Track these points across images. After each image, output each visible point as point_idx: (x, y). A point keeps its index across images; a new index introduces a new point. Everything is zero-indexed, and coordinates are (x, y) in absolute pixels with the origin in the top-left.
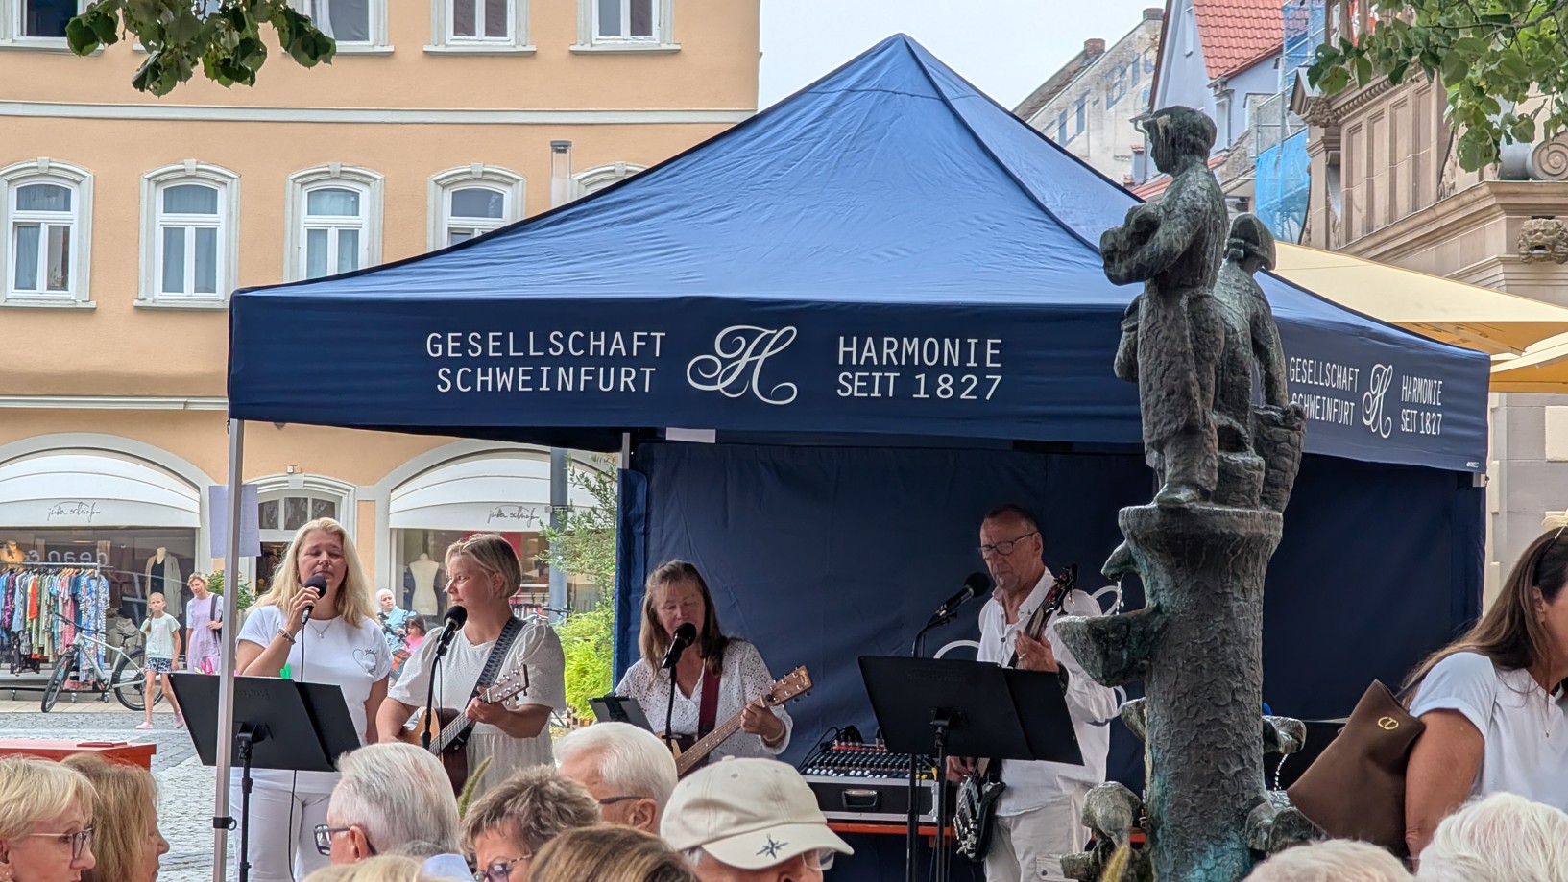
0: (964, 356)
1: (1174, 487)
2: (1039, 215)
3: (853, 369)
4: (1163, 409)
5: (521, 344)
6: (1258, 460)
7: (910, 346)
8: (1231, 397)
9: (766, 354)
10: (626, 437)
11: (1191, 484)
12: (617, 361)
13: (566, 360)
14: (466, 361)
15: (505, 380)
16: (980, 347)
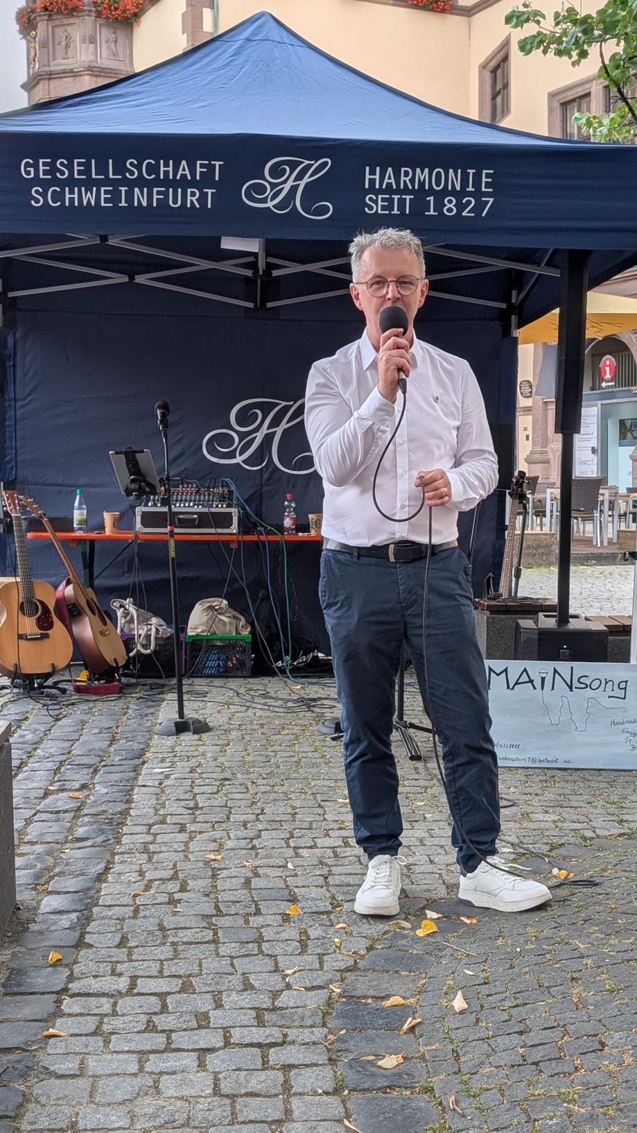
0: (465, 183)
3: (377, 192)
5: (102, 169)
7: (422, 175)
12: (184, 183)
13: (141, 182)
14: (55, 182)
15: (89, 198)
16: (477, 177)
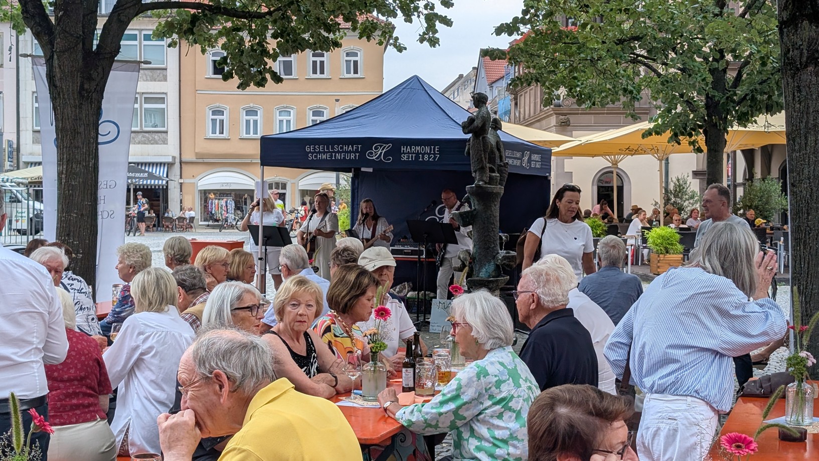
0: (431, 151)
1: (479, 181)
2: (448, 117)
3: (405, 154)
4: (476, 163)
5: (328, 148)
6: (498, 175)
7: (418, 148)
8: (492, 160)
9: (384, 150)
10: (353, 169)
11: (483, 181)
12: (350, 152)
13: (338, 152)
14: (315, 152)
15: (324, 157)
16: (434, 149)
